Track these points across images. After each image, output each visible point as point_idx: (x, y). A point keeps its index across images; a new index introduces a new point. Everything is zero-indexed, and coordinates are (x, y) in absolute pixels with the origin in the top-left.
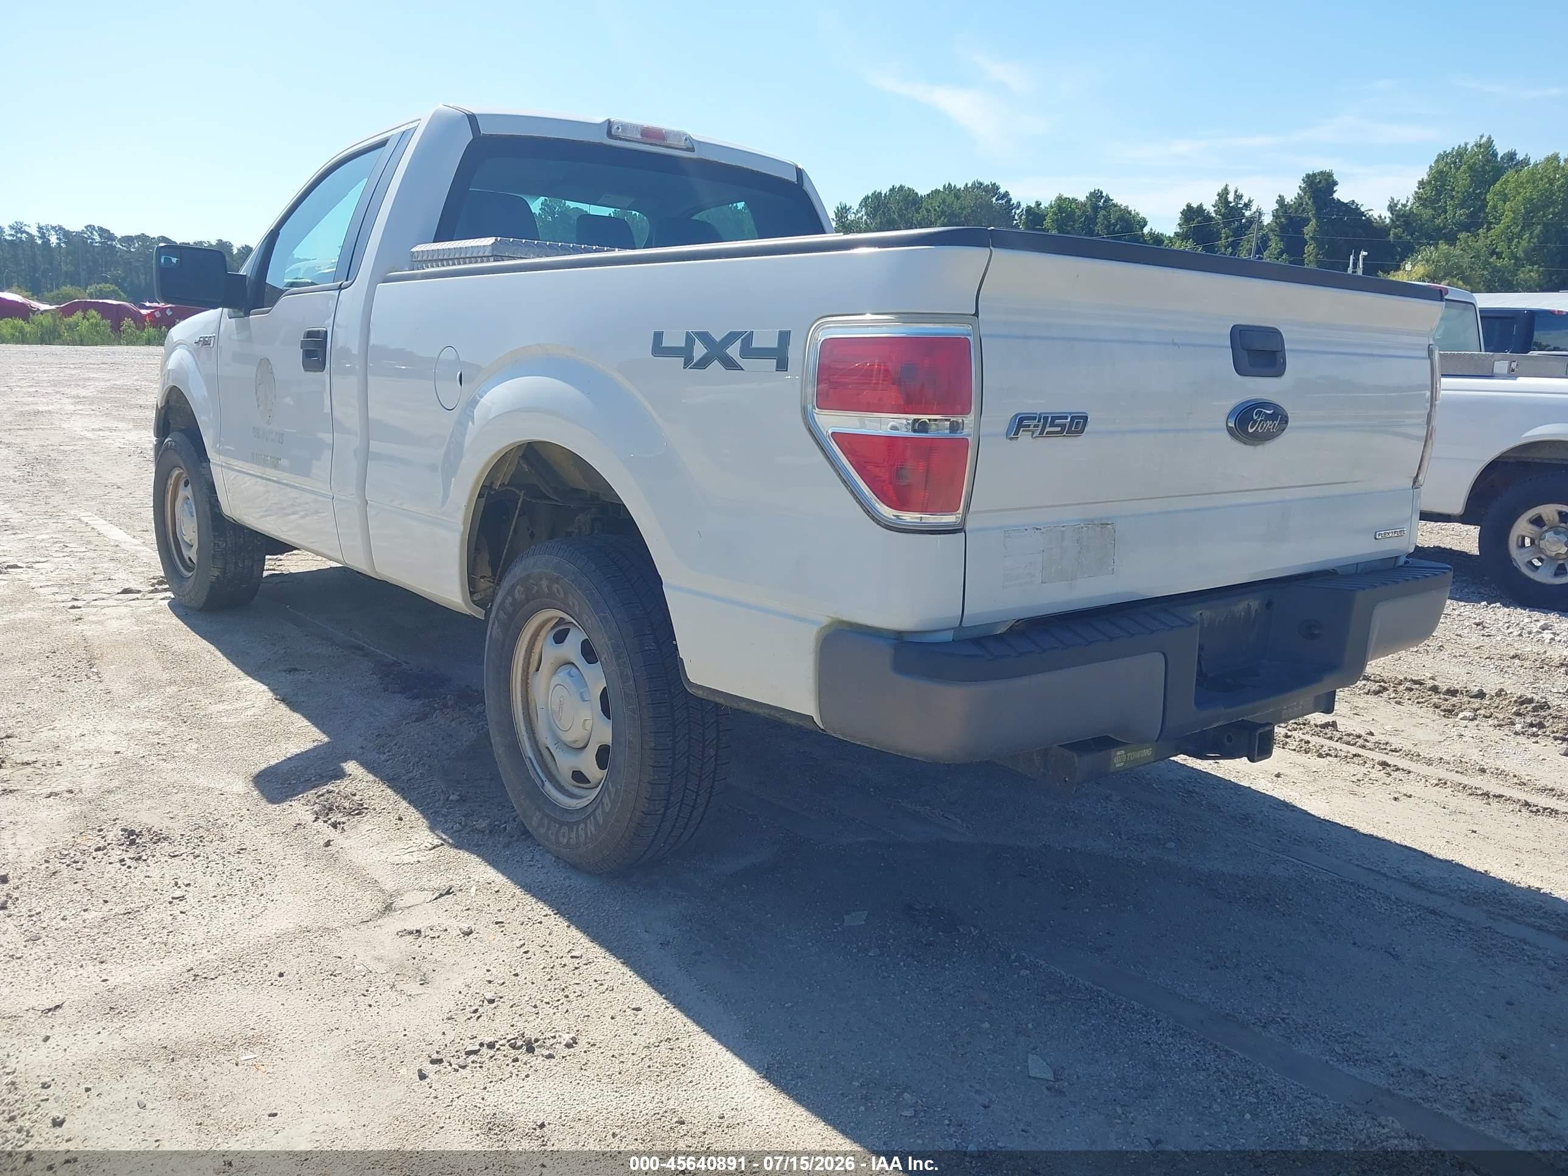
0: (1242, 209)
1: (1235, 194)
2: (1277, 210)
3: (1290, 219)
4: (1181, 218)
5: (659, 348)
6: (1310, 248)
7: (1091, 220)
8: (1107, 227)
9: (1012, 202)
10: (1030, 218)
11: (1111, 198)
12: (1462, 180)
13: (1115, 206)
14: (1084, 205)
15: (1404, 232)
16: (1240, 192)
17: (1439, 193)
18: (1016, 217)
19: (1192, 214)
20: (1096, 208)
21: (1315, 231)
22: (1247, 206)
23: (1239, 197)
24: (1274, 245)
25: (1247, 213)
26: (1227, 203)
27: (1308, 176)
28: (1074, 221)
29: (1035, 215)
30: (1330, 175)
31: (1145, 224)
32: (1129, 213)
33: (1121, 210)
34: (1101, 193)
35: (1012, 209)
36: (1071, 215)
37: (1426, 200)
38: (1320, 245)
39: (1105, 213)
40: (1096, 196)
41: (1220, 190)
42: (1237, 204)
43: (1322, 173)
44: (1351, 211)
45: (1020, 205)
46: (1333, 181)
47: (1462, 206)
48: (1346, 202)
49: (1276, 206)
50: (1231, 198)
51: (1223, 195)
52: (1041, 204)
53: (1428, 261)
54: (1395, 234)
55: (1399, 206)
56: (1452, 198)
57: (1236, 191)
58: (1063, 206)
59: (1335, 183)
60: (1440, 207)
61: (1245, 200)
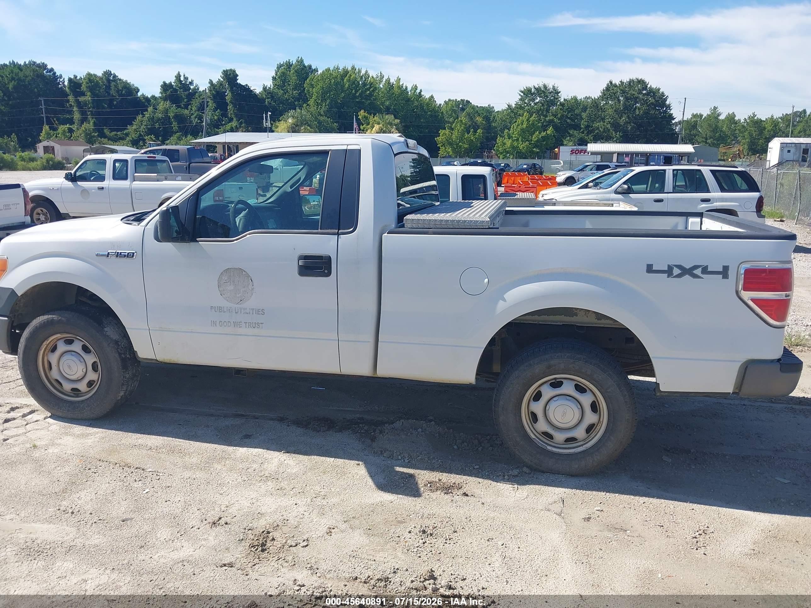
0: (189, 85)
1: (184, 77)
2: (210, 87)
3: (218, 92)
4: (161, 89)
5: (650, 269)
6: (230, 107)
7: (108, 87)
8: (118, 91)
9: (57, 74)
10: (72, 84)
11: (117, 75)
12: (293, 79)
13: (120, 80)
14: (101, 78)
15: (271, 101)
16: (186, 76)
17: (284, 83)
18: (61, 83)
19: (166, 87)
20: (109, 81)
21: (231, 99)
22: (191, 83)
23: (186, 78)
24: (211, 105)
25: (192, 87)
26: (181, 81)
27: (224, 71)
28: (100, 87)
29: (75, 83)
30: (234, 71)
31: (138, 90)
32: (129, 84)
33: (124, 82)
34: (111, 72)
35: (58, 78)
36: (97, 84)
37: (278, 86)
38: (235, 106)
39: (115, 84)
40: (108, 74)
41: (176, 74)
42: (186, 82)
43: (231, 70)
44: (246, 89)
45: (62, 76)
46: (236, 74)
47: (295, 89)
48: (243, 85)
49: (209, 85)
50: (182, 79)
51: (178, 76)
52: (77, 77)
53: (293, 117)
54: (268, 102)
55: (268, 88)
56: (289, 85)
57: (184, 75)
58: (90, 78)
59: (237, 76)
60: (285, 89)
61: (190, 80)
